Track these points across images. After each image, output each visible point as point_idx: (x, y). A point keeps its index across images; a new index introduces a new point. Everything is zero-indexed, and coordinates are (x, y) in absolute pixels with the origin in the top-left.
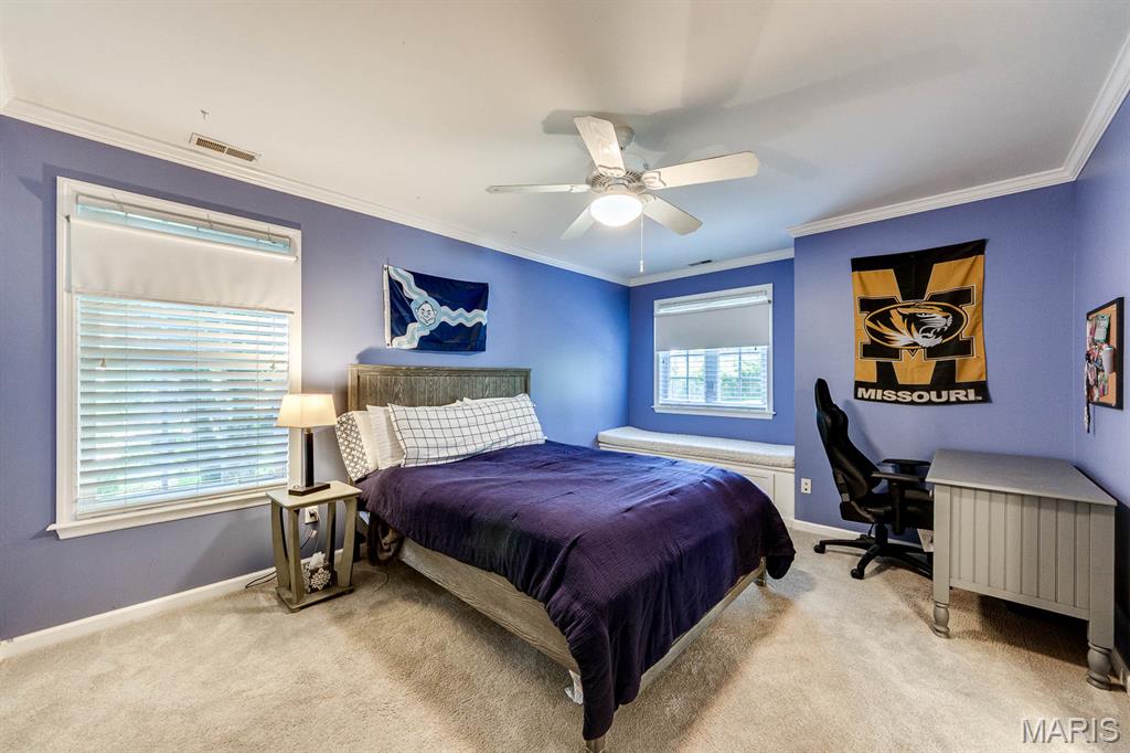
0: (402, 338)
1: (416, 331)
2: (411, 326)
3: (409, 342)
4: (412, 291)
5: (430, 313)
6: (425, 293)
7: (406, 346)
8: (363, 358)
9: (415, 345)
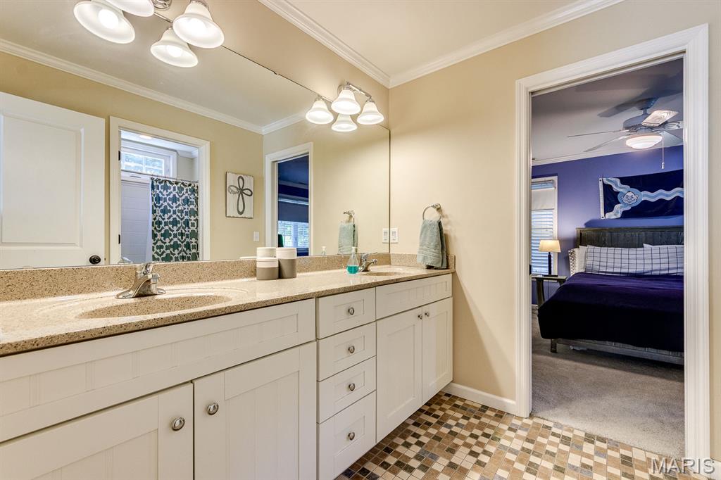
0: (611, 213)
1: (619, 209)
2: (617, 207)
3: (615, 215)
4: (618, 187)
5: (631, 197)
6: (629, 187)
7: (614, 217)
8: (587, 225)
9: (619, 216)
